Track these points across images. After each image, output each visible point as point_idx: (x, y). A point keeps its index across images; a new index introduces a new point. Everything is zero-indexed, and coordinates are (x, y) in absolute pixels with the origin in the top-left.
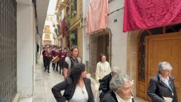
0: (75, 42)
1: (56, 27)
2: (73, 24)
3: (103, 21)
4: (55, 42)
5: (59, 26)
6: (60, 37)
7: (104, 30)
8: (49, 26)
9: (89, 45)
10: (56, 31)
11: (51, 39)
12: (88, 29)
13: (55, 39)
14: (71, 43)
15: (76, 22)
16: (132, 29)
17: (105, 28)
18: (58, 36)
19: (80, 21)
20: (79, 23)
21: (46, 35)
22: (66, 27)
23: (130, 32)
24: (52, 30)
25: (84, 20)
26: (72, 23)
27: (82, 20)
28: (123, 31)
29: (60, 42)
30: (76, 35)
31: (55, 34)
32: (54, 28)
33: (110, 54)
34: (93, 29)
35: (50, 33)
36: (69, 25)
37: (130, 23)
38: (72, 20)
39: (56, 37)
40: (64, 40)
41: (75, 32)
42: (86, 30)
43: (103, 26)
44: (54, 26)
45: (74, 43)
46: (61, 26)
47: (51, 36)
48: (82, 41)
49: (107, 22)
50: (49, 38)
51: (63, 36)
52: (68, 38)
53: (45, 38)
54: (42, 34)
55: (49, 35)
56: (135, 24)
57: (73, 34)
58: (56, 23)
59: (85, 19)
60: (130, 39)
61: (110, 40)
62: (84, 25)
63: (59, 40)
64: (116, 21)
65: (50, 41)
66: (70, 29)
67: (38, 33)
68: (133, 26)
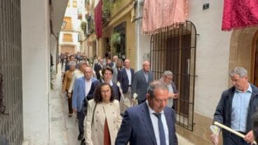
0: (121, 48)
1: (84, 20)
2: (118, 14)
3: (179, 7)
4: (81, 48)
5: (89, 19)
6: (91, 39)
7: (181, 25)
8: (70, 18)
9: (149, 56)
10: (83, 26)
11: (75, 42)
12: (147, 22)
13: (81, 42)
14: (113, 49)
15: (124, 9)
16: (243, 24)
17: (183, 21)
18: (88, 36)
19: (132, 7)
20: (130, 12)
21: (65, 35)
22: (104, 20)
23: (238, 31)
24: (76, 24)
25: (138, 5)
26: (114, 12)
27: (136, 5)
28: (223, 29)
29: (91, 48)
30: (123, 36)
31: (83, 32)
32: (79, 22)
33: (192, 74)
34: (157, 22)
35: (73, 31)
36: (109, 15)
37: (237, 12)
38: (115, 5)
39: (84, 38)
40: (100, 44)
41: (121, 29)
42: (144, 25)
43: (178, 17)
44: (80, 17)
45: (118, 51)
46: (93, 18)
47: (75, 36)
48: (136, 48)
49: (187, 8)
50: (71, 40)
51: (99, 37)
52: (107, 40)
53: (64, 40)
54: (58, 34)
55: (71, 35)
56: (249, 14)
57: (118, 34)
58: (84, 13)
59: (142, 4)
60: (236, 44)
61: (193, 45)
62: (138, 16)
63: (89, 44)
64: (206, 7)
65: (73, 47)
66: (111, 24)
67: (52, 32)
68: (245, 18)
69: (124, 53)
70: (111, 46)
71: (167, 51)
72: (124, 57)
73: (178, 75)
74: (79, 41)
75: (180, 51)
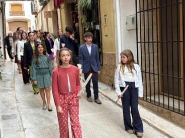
4: (36, 22)
9: (135, 20)
11: (28, 15)
13: (35, 13)
14: (82, 18)
21: (12, 5)
29: (50, 20)
39: (39, 7)
40: (62, 13)
45: (89, 19)
48: (114, 11)
50: (22, 13)
55: (21, 6)
63: (48, 15)
69: (98, 22)
70: (79, 12)
71: (161, 8)
72: (98, 27)
73: (179, 42)
74: (33, 13)
75: (181, 5)
